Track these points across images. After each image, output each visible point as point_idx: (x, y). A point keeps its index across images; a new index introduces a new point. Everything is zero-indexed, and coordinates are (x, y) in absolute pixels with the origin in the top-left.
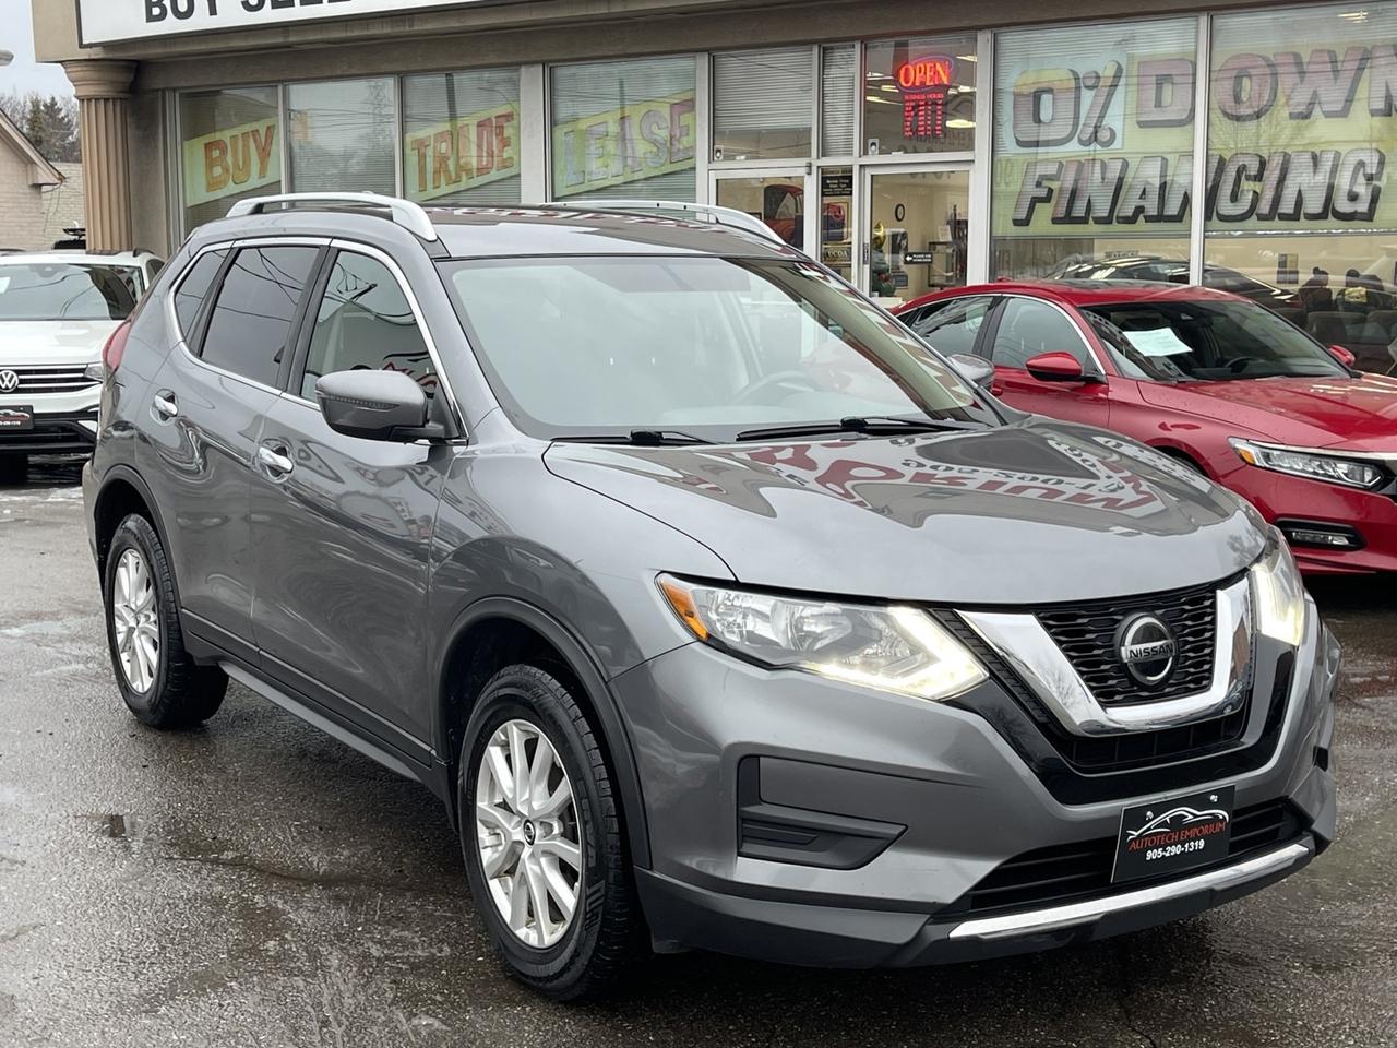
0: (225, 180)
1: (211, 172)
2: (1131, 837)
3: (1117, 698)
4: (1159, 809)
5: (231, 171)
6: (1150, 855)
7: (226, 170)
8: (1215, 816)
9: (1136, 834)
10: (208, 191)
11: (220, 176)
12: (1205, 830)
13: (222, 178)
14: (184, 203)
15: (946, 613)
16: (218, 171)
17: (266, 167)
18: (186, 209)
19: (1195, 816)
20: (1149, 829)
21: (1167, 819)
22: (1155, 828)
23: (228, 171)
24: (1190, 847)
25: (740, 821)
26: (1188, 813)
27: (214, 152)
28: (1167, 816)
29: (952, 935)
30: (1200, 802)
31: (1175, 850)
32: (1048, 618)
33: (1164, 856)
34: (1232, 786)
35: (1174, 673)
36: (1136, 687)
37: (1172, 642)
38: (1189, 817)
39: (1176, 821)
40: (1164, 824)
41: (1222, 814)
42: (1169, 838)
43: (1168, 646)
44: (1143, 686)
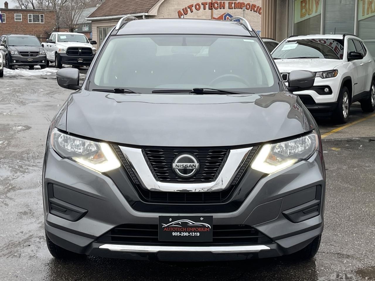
0: (305, 14)
1: (302, 11)
2: (163, 226)
3: (168, 180)
4: (175, 219)
5: (308, 11)
6: (174, 234)
7: (306, 10)
8: (204, 226)
9: (166, 225)
10: (301, 18)
11: (305, 12)
12: (199, 229)
13: (304, 13)
14: (294, 22)
15: (115, 145)
16: (304, 11)
17: (317, 9)
18: (294, 24)
19: (193, 224)
20: (172, 224)
21: (180, 222)
22: (174, 225)
23: (307, 11)
24: (192, 234)
25: (50, 203)
26: (190, 222)
27: (303, 4)
28: (180, 221)
29: (100, 247)
30: (195, 219)
31: (186, 234)
32: (148, 151)
33: (180, 235)
34: (212, 216)
35: (195, 175)
36: (177, 177)
37: (197, 164)
38: (191, 223)
39: (185, 225)
40: (178, 224)
41: (207, 225)
42: (182, 229)
43: (193, 165)
44: (180, 177)
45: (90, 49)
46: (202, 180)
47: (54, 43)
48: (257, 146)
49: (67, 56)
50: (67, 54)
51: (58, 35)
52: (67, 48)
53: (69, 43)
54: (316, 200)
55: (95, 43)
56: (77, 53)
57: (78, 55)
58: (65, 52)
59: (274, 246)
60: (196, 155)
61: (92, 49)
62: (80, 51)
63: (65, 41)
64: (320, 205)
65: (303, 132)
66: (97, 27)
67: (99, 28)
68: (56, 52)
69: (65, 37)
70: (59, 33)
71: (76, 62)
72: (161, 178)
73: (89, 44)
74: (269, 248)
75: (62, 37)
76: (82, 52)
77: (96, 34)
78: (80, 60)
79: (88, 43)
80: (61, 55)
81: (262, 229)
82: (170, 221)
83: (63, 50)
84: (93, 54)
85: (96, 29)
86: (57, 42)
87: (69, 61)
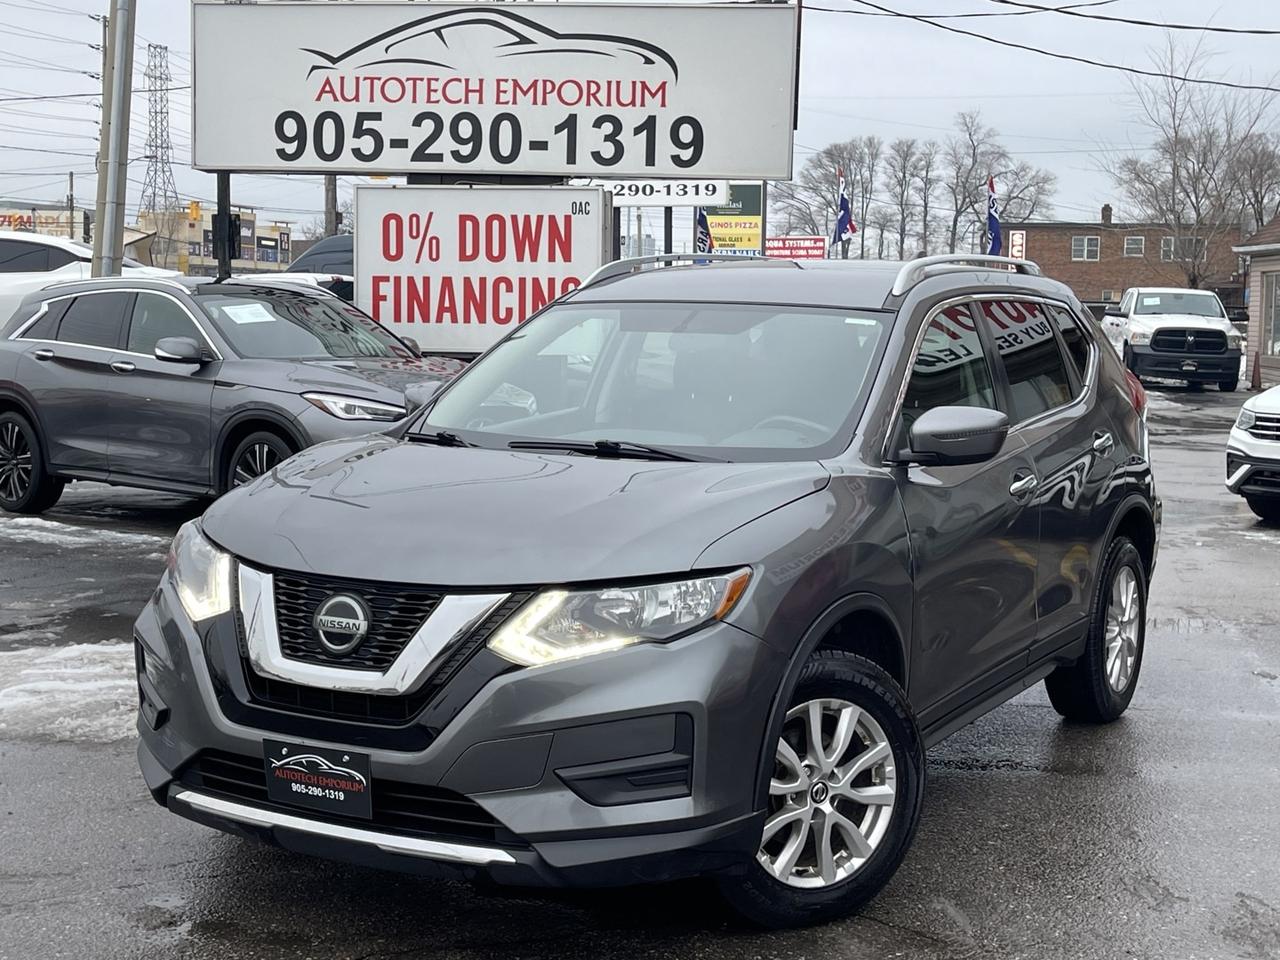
2: (274, 765)
3: (301, 654)
4: (295, 749)
6: (295, 787)
8: (352, 778)
9: (279, 764)
12: (343, 784)
19: (331, 768)
20: (288, 763)
21: (303, 760)
22: (294, 764)
24: (330, 794)
26: (325, 764)
28: (304, 758)
29: (177, 796)
30: (334, 757)
31: (317, 792)
32: (282, 581)
33: (307, 793)
34: (367, 755)
35: (355, 650)
36: (319, 650)
37: (362, 625)
38: (325, 767)
39: (313, 766)
40: (300, 764)
41: (359, 776)
42: (309, 779)
43: (354, 624)
44: (326, 651)
45: (1220, 334)
46: (367, 663)
47: (1125, 316)
48: (522, 594)
49: (1152, 352)
50: (1153, 349)
51: (1139, 294)
52: (1153, 331)
53: (1164, 316)
54: (675, 752)
55: (1243, 317)
56: (1181, 345)
57: (1185, 350)
58: (1147, 341)
59: (527, 858)
60: (369, 600)
61: (1227, 334)
62: (1191, 339)
63: (1154, 311)
64: (690, 767)
65: (689, 569)
66: (1263, 273)
67: (1267, 276)
68: (1126, 342)
69: (1156, 301)
70: (1143, 290)
71: (1177, 370)
72: (288, 648)
73: (1227, 321)
74: (513, 860)
75: (1148, 302)
76: (1195, 342)
77: (1259, 294)
78: (1188, 365)
79: (1223, 316)
80: (1137, 350)
81: (490, 805)
82: (284, 753)
83: (1144, 336)
84: (1229, 347)
85: (1259, 278)
86: (1131, 314)
87: (1156, 366)
